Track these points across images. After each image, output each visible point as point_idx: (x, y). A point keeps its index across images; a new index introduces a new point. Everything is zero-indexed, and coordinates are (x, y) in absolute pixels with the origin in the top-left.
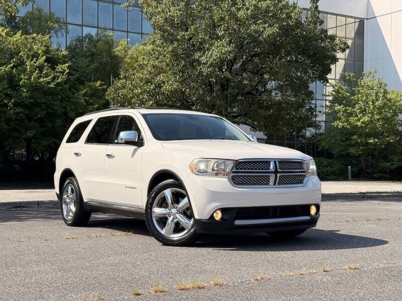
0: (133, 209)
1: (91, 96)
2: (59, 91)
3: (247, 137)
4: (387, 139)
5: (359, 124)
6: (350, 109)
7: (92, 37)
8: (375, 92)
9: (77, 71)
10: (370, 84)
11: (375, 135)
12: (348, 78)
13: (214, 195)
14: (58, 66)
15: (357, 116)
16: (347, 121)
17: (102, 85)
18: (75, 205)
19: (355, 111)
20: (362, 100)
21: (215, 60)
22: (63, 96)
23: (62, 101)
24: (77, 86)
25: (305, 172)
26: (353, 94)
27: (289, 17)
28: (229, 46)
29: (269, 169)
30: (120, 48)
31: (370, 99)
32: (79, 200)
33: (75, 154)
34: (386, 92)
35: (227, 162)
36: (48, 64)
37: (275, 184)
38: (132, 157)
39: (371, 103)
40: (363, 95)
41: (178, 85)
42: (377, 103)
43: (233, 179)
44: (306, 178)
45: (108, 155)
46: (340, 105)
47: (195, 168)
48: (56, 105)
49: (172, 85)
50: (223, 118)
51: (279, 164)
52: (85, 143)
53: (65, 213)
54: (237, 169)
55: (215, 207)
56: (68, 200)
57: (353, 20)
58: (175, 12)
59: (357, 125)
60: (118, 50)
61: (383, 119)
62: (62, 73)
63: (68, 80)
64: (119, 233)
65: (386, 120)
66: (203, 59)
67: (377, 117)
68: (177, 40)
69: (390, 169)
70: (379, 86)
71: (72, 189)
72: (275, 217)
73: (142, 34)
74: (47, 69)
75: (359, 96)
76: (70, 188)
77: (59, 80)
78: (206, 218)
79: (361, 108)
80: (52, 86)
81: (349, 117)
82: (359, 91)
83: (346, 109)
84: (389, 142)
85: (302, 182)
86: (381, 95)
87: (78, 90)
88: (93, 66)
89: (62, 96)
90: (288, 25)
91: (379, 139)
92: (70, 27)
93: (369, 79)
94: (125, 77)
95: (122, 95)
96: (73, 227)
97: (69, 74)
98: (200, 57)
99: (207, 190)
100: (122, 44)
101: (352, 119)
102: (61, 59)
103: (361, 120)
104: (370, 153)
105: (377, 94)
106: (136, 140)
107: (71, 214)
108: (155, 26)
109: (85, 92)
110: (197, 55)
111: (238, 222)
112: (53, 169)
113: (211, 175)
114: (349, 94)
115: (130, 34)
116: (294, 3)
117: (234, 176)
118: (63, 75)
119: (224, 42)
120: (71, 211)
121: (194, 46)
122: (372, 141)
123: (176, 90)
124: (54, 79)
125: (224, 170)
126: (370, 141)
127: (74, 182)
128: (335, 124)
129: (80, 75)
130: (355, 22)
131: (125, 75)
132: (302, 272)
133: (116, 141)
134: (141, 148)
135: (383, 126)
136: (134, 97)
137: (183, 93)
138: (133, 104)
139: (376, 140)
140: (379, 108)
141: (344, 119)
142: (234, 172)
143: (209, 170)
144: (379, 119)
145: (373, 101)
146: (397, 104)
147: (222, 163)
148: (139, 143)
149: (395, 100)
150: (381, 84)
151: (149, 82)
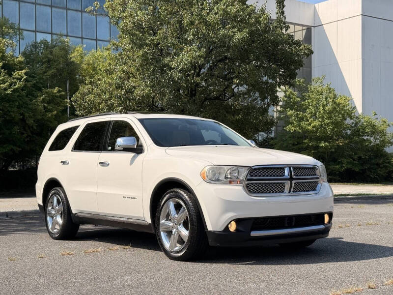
0: (132, 220)
1: (49, 102)
2: (16, 97)
3: (248, 143)
4: (337, 142)
5: (310, 128)
6: (301, 114)
7: (48, 43)
8: (324, 97)
9: (33, 77)
10: (320, 89)
11: (326, 139)
12: (298, 84)
13: (229, 205)
14: (15, 72)
15: (308, 121)
16: (299, 125)
17: (59, 91)
18: (61, 217)
19: (306, 116)
20: (312, 105)
21: (186, 64)
22: (21, 102)
23: (19, 107)
24: (34, 92)
25: (318, 178)
26: (303, 99)
27: (258, 22)
28: (200, 51)
29: (284, 175)
30: (76, 54)
31: (321, 104)
32: (67, 212)
33: (62, 162)
34: (335, 97)
35: (240, 170)
36: (4, 71)
37: (290, 192)
38: (130, 165)
39: (321, 108)
40: (313, 100)
41: (149, 90)
42: (326, 108)
43: (247, 187)
44: (319, 185)
45: (101, 163)
46: (291, 109)
47: (207, 176)
48: (13, 112)
49: (143, 90)
51: (294, 170)
52: (72, 151)
53: (50, 226)
54: (252, 176)
55: (230, 218)
56: (53, 212)
57: (301, 28)
58: (143, 16)
59: (309, 129)
60: (74, 56)
61: (332, 123)
62: (20, 79)
63: (25, 86)
64: (117, 247)
65: (336, 124)
66: (173, 64)
67: (327, 121)
68: (147, 45)
69: (339, 172)
70: (328, 91)
71: (58, 200)
72: (290, 227)
73: (96, 40)
74: (4, 75)
75: (310, 101)
76: (55, 199)
77: (16, 87)
78: (221, 230)
79: (312, 112)
80: (9, 92)
81: (301, 121)
82: (309, 96)
83: (297, 114)
84: (338, 146)
85: (315, 190)
86: (331, 100)
87: (36, 97)
88: (50, 72)
89: (19, 103)
90: (257, 30)
91: (329, 143)
92: (25, 33)
93: (318, 84)
94: (91, 83)
95: (89, 101)
96: (60, 241)
97: (26, 80)
98: (170, 61)
99: (222, 199)
100: (78, 51)
101: (304, 124)
102: (17, 65)
103: (312, 125)
104: (320, 156)
105: (326, 99)
106: (135, 147)
107: (57, 227)
108: (124, 30)
109: (43, 99)
110: (167, 60)
111: (254, 234)
112: (35, 179)
113: (225, 183)
114: (299, 99)
115: (84, 41)
116: (262, 8)
117: (248, 184)
118: (20, 81)
119: (194, 46)
120: (57, 223)
121: (162, 50)
122: (323, 145)
123: (147, 95)
124: (11, 85)
125: (237, 178)
126: (321, 145)
127: (60, 192)
128: (288, 128)
129: (37, 82)
130: (303, 30)
131: (91, 81)
132: (349, 290)
133: (110, 148)
134: (141, 155)
135: (333, 130)
136: (102, 103)
137: (153, 98)
138: (102, 109)
139: (326, 143)
140: (329, 113)
141: (296, 124)
142: (248, 180)
143: (222, 178)
144: (329, 123)
145: (324, 106)
146: (345, 108)
147: (235, 170)
148: (138, 150)
149: (343, 104)
150: (330, 89)
151: (120, 87)
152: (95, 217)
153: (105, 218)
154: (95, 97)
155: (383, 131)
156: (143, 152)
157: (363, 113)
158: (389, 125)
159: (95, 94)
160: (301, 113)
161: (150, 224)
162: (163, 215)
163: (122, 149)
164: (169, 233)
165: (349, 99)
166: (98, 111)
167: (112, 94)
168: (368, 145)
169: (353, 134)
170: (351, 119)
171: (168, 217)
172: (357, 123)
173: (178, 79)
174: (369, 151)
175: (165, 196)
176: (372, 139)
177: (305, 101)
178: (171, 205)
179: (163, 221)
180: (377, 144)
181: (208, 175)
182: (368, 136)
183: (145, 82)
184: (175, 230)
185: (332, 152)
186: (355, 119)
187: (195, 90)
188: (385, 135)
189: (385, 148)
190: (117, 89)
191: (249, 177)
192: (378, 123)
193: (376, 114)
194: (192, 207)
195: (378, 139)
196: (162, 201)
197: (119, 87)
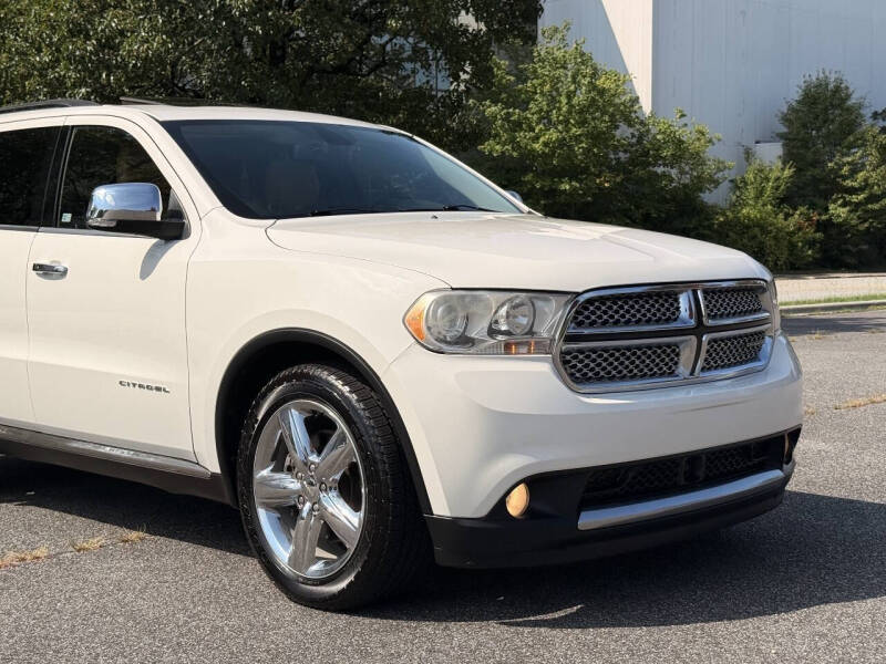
3: (508, 200)
4: (598, 181)
5: (537, 146)
6: (516, 114)
8: (570, 74)
10: (559, 54)
11: (574, 172)
15: (532, 130)
16: (512, 140)
19: (528, 119)
20: (542, 92)
25: (767, 321)
26: (522, 77)
29: (677, 318)
31: (564, 90)
34: (595, 75)
35: (540, 303)
37: (692, 373)
38: (143, 277)
39: (564, 100)
40: (545, 81)
41: (164, 43)
42: (575, 101)
43: (565, 362)
44: (768, 342)
45: (37, 267)
46: (495, 102)
47: (429, 328)
49: (147, 41)
50: (415, 137)
54: (580, 324)
55: (512, 475)
59: (534, 150)
61: (588, 135)
65: (597, 138)
67: (575, 131)
70: (579, 60)
72: (693, 485)
75: (536, 82)
78: (481, 515)
79: (541, 110)
81: (516, 131)
82: (535, 71)
83: (508, 113)
84: (600, 188)
85: (756, 358)
86: (585, 81)
91: (580, 181)
93: (554, 43)
99: (484, 407)
101: (522, 137)
103: (542, 140)
105: (574, 78)
106: (159, 218)
111: (590, 520)
113: (490, 352)
114: (512, 78)
117: (568, 353)
122: (567, 187)
123: (157, 55)
125: (530, 332)
126: (562, 188)
128: (486, 147)
133: (67, 217)
134: (179, 247)
135: (587, 151)
136: (30, 76)
137: (174, 65)
138: (31, 94)
139: (573, 183)
140: (581, 112)
141: (505, 137)
142: (569, 339)
143: (478, 330)
144: (580, 135)
145: (570, 96)
146: (617, 101)
147: (521, 304)
148: (170, 227)
149: (612, 92)
150: (582, 55)
151: (80, 32)
152: (24, 438)
153: (60, 445)
154: (11, 59)
155: (698, 154)
156: (188, 236)
157: (653, 114)
158: (710, 141)
159: (10, 52)
160: (517, 111)
161: (214, 475)
162: (263, 450)
163: (113, 224)
164: (288, 514)
165: (623, 79)
166: (22, 97)
167: (58, 50)
168: (666, 186)
169: (632, 161)
170: (630, 126)
171: (280, 457)
172: (640, 138)
173: (243, 14)
174: (666, 201)
175: (271, 389)
176: (674, 172)
177: (525, 81)
178: (295, 420)
179: (265, 473)
180: (685, 186)
181: (431, 323)
182: (665, 165)
183: (150, 19)
184: (308, 505)
185: (588, 203)
186: (638, 127)
187: (283, 48)
188: (704, 164)
189: (702, 195)
190: (73, 36)
191: (572, 330)
192: (687, 135)
193: (683, 116)
194: (373, 437)
195: (687, 173)
196: (258, 406)
197: (78, 31)
